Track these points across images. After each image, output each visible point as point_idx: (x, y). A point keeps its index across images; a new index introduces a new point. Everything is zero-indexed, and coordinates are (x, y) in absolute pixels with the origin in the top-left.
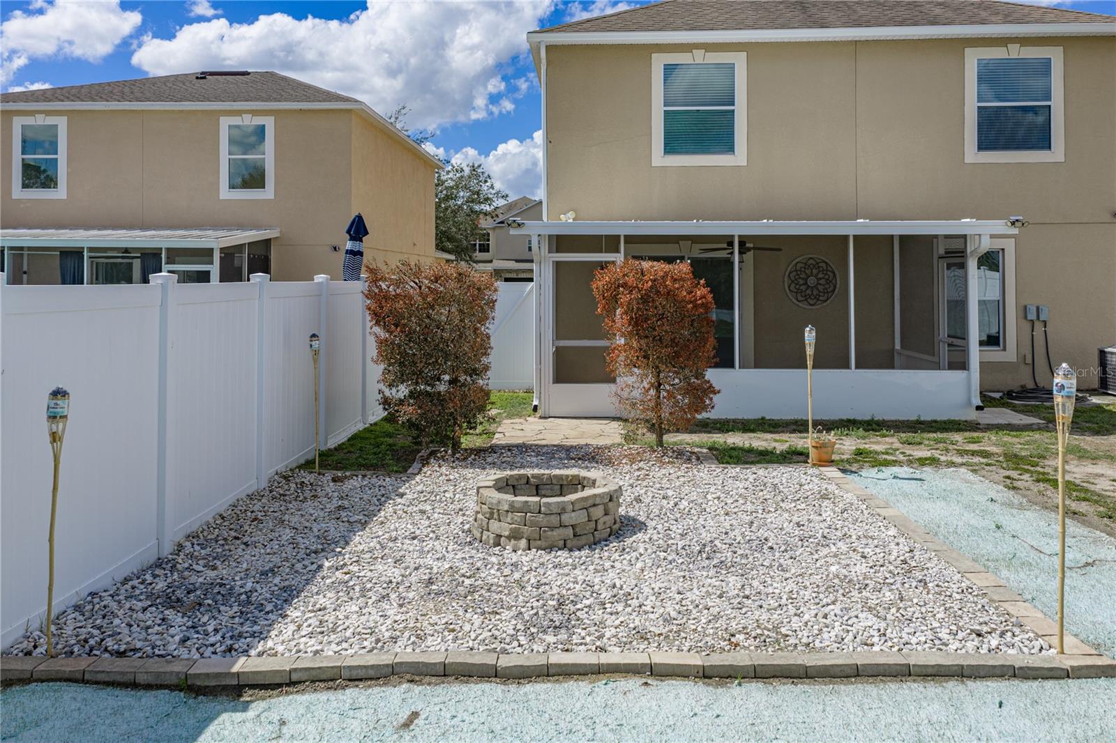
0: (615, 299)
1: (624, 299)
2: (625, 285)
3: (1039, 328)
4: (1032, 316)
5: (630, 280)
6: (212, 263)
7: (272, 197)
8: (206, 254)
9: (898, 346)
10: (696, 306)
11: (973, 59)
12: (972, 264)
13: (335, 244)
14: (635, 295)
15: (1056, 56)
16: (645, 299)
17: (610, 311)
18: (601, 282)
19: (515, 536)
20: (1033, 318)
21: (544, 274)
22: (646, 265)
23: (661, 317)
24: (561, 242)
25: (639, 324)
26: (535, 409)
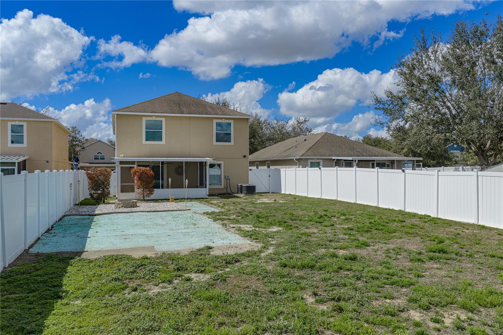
0: (135, 174)
1: (137, 174)
2: (137, 171)
3: (228, 181)
4: (227, 178)
5: (138, 171)
6: (15, 166)
7: (26, 146)
8: (13, 164)
9: (199, 185)
10: (150, 175)
11: (215, 122)
12: (208, 167)
13: (47, 160)
14: (140, 173)
15: (232, 122)
16: (141, 174)
17: (134, 177)
18: (132, 171)
19: (122, 207)
20: (227, 179)
21: (118, 170)
22: (141, 168)
23: (144, 177)
24: (121, 163)
25: (140, 178)
26: (117, 198)
